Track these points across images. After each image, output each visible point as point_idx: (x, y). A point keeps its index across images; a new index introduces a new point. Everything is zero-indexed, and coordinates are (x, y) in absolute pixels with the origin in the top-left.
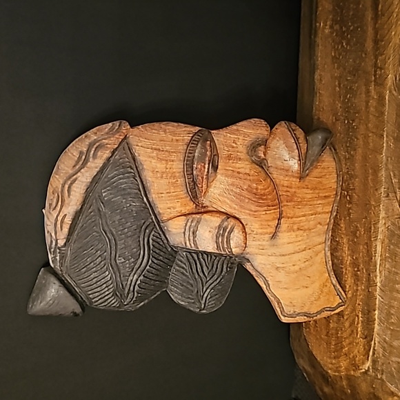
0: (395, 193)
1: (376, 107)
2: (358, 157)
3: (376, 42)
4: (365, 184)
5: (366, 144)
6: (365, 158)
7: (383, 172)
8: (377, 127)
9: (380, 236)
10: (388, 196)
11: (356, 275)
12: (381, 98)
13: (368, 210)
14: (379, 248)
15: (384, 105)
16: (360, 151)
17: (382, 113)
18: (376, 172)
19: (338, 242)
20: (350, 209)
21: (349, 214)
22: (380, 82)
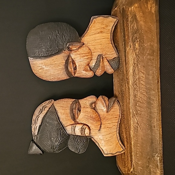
0: (135, 116)
1: (128, 91)
2: (125, 105)
3: (126, 71)
4: (127, 113)
5: (126, 101)
6: (126, 105)
7: (131, 110)
8: (128, 96)
9: (132, 130)
10: (133, 117)
11: (127, 141)
12: (129, 88)
13: (128, 122)
14: (132, 133)
15: (129, 90)
16: (125, 103)
17: (129, 92)
18: (129, 110)
19: (122, 131)
20: (124, 121)
21: (124, 122)
22: (128, 83)
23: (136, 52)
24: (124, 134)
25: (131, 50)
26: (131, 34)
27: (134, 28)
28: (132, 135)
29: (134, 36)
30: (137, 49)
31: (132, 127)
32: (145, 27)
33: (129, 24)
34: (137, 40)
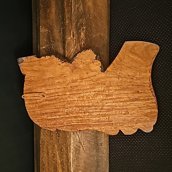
23: (81, 44)
24: (57, 158)
25: (74, 40)
26: (74, 17)
27: (80, 10)
28: (71, 159)
29: (79, 20)
30: (82, 40)
31: (72, 148)
32: (94, 11)
33: (73, 4)
34: (82, 27)
